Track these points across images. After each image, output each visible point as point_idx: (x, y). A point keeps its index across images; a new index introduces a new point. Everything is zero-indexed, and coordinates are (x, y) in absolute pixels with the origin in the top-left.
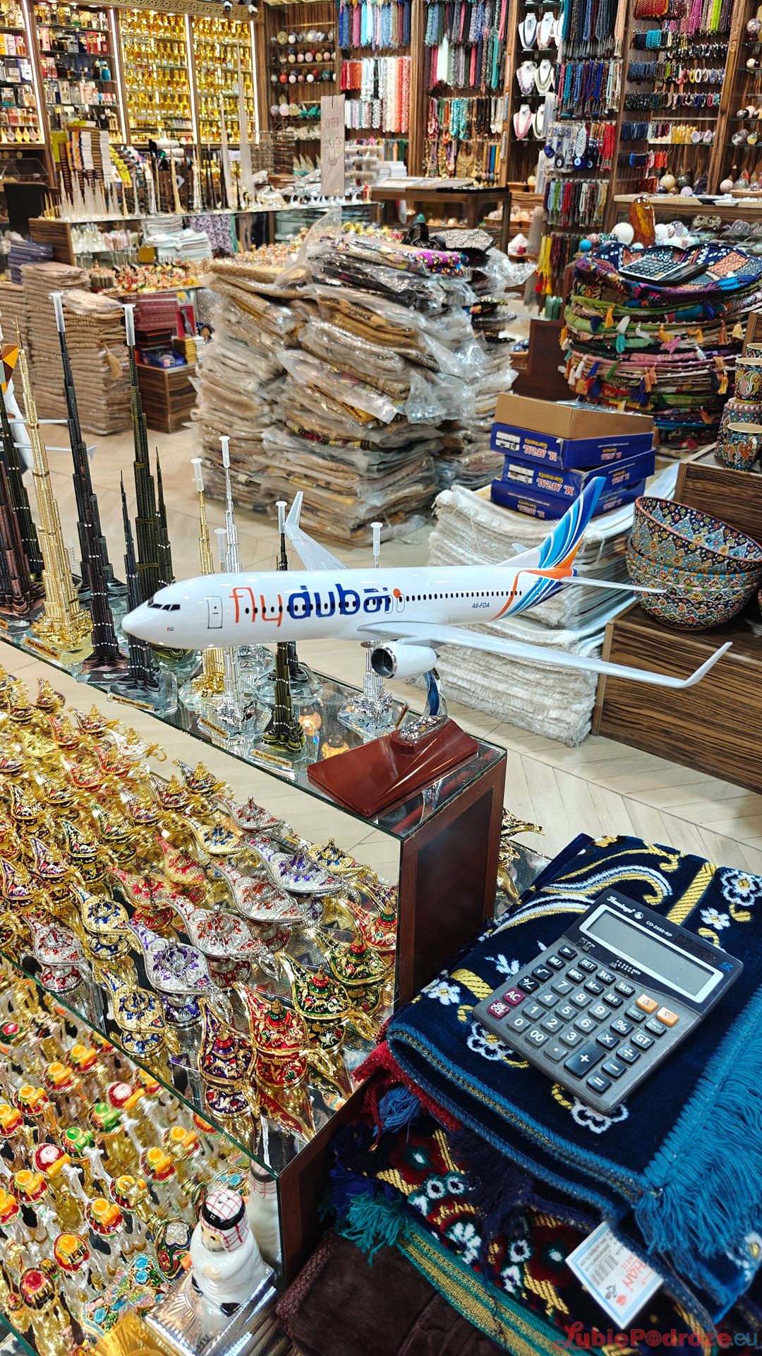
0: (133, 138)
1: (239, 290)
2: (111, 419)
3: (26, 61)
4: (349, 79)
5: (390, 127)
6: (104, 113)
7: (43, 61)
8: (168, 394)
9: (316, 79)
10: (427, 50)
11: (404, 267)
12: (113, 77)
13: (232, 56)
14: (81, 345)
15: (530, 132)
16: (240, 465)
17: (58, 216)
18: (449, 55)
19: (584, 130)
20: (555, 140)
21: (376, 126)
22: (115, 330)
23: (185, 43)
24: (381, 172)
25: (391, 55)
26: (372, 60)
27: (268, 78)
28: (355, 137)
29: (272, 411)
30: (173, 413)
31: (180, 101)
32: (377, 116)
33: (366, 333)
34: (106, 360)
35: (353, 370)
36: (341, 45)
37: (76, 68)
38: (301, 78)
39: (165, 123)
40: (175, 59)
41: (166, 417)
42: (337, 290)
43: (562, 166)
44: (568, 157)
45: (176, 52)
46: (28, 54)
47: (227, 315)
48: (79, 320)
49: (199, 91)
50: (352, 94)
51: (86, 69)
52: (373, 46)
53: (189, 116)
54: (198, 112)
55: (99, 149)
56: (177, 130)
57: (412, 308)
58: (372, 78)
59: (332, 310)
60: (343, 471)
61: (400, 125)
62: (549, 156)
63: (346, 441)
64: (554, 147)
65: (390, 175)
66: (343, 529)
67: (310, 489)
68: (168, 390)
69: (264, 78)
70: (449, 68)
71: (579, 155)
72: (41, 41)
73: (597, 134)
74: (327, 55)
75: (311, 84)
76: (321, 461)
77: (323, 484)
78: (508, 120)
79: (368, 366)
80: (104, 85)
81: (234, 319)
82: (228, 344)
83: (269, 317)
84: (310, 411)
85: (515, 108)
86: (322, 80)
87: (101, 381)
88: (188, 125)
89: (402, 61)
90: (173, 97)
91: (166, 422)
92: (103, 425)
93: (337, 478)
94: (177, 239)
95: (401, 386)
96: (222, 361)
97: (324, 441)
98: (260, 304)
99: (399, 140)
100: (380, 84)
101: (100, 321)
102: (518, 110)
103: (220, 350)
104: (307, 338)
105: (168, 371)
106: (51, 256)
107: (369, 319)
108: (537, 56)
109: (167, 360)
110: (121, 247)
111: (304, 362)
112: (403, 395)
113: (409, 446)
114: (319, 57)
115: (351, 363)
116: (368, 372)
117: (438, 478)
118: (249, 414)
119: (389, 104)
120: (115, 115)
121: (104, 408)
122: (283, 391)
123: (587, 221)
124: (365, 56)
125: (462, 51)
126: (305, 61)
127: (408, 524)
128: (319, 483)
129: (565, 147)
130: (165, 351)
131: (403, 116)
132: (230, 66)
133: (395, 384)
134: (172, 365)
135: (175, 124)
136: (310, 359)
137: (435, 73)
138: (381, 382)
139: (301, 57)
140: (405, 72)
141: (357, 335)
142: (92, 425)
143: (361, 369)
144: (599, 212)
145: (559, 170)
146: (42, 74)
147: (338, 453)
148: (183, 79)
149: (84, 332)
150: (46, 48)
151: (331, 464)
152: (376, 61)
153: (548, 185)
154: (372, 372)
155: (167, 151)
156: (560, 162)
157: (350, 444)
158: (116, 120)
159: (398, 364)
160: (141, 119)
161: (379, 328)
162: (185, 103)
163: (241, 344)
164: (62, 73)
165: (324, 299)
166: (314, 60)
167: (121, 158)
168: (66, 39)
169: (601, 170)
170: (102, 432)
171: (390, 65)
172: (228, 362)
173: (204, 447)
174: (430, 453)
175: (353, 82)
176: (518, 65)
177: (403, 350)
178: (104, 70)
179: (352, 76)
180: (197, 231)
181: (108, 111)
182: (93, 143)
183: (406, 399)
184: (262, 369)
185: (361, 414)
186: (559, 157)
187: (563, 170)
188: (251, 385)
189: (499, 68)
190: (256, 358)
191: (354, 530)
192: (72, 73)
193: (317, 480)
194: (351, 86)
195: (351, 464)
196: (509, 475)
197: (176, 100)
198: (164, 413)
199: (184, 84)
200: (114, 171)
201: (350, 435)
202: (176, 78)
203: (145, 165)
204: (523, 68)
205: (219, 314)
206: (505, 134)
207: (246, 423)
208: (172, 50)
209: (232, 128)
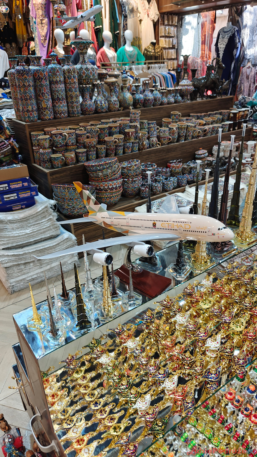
196: (5, 200)
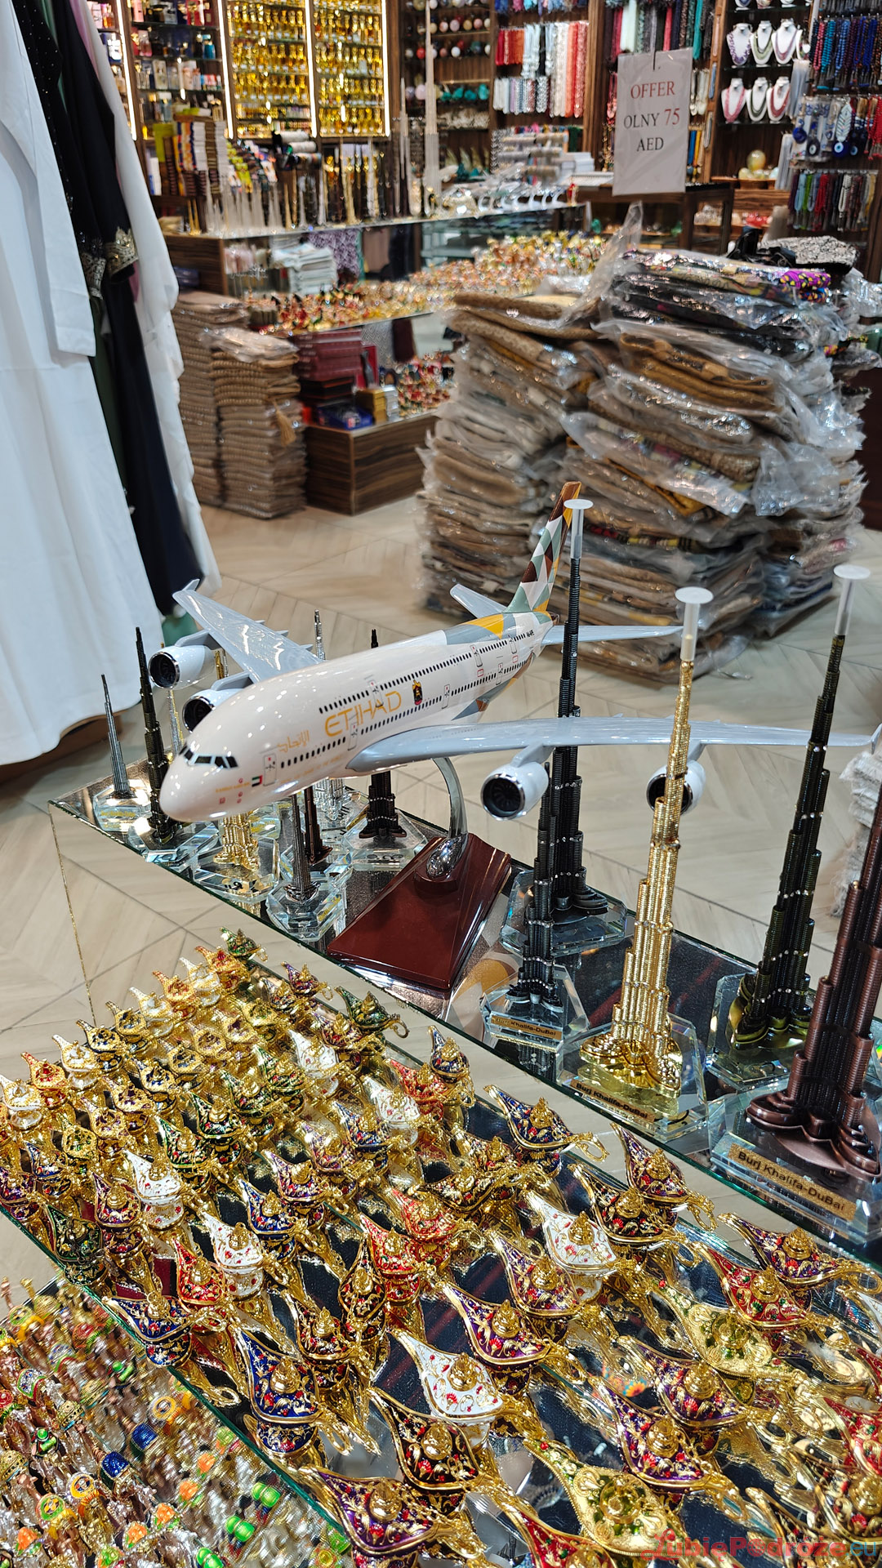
0: (241, 131)
1: (498, 328)
2: (278, 497)
3: (114, 35)
4: (507, 52)
5: (560, 109)
6: (206, 100)
7: (134, 36)
8: (353, 464)
9: (462, 53)
10: (608, 12)
11: (758, 292)
12: (219, 54)
13: (359, 27)
14: (241, 402)
15: (743, 113)
16: (488, 568)
17: (203, 229)
18: (638, 18)
19: (848, 108)
20: (808, 120)
21: (541, 109)
22: (286, 381)
23: (303, 10)
24: (565, 166)
25: (562, 20)
26: (538, 27)
27: (402, 53)
28: (512, 124)
29: (539, 495)
30: (357, 488)
31: (297, 82)
32: (542, 97)
33: (693, 387)
34: (275, 420)
35: (671, 441)
36: (497, 8)
37: (174, 44)
38: (443, 51)
39: (280, 112)
40: (293, 31)
41: (349, 494)
42: (649, 327)
43: (816, 153)
44: (824, 142)
45: (293, 22)
46: (117, 26)
47: (475, 363)
48: (239, 369)
49: (319, 70)
50: (511, 69)
51: (185, 45)
52: (540, 9)
53: (307, 103)
54: (318, 96)
55: (214, 145)
56: (293, 120)
57: (768, 351)
58: (537, 49)
59: (639, 355)
60: (651, 581)
61: (573, 107)
62: (799, 140)
63: (655, 538)
64: (807, 128)
65: (574, 170)
66: (648, 660)
67: (600, 605)
68: (353, 458)
69: (396, 53)
70: (637, 35)
71: (841, 138)
72: (132, 9)
73: (865, 112)
74: (478, 22)
75: (456, 59)
76: (617, 566)
77: (620, 597)
78: (715, 98)
79: (698, 436)
80: (208, 65)
81: (486, 368)
82: (474, 403)
83: (545, 366)
84: (604, 497)
85: (725, 83)
86: (471, 54)
87: (266, 448)
88: (305, 114)
89: (577, 27)
90: (288, 79)
91: (348, 501)
92: (266, 506)
93: (642, 589)
94: (295, 257)
95: (748, 464)
96: (465, 425)
97: (622, 538)
98: (529, 347)
99: (571, 126)
100: (548, 57)
101: (268, 369)
102: (728, 85)
103: (462, 411)
104: (599, 395)
105: (355, 433)
106: (196, 283)
107: (701, 367)
108: (752, 17)
109: (352, 419)
110: (246, 268)
111: (596, 428)
112: (749, 476)
113: (737, 544)
114: (468, 24)
115: (671, 430)
116: (699, 445)
117: (765, 585)
118: (507, 499)
119: (558, 81)
120: (219, 102)
121: (270, 483)
122: (559, 468)
123: (848, 224)
124: (529, 22)
125: (654, 13)
126: (449, 30)
127: (727, 648)
128: (615, 595)
129: (821, 128)
130: (346, 407)
131: (577, 96)
132: (357, 39)
133: (739, 462)
134: (358, 426)
135: (290, 113)
136: (603, 424)
137: (618, 41)
138: (717, 458)
139: (444, 26)
140: (580, 40)
141: (681, 392)
142: (252, 506)
143: (686, 440)
144: (865, 212)
145: (812, 159)
146: (133, 52)
147: (644, 555)
148: (301, 56)
149: (244, 384)
150: (139, 18)
151: (634, 571)
152: (543, 29)
153: (796, 179)
154: (703, 443)
155: (294, 145)
156: (814, 148)
157: (661, 542)
158: (220, 108)
159: (743, 431)
160: (253, 106)
161: (716, 381)
162: (303, 86)
163: (493, 403)
164: (157, 50)
165: (631, 339)
166: (461, 28)
167: (239, 154)
168: (163, 7)
169: (870, 157)
170: (264, 515)
171: (562, 33)
172: (476, 427)
173: (433, 543)
174: (758, 552)
175: (512, 55)
176: (729, 28)
177: (756, 413)
178: (207, 46)
179: (511, 47)
180: (319, 246)
181: (210, 98)
182: (207, 136)
183: (752, 480)
184: (527, 436)
185: (685, 503)
186: (814, 142)
187: (818, 159)
188: (512, 459)
189: (703, 33)
190: (518, 423)
191: (663, 662)
192: (169, 51)
193: (610, 591)
194: (510, 59)
195: (664, 571)
197: (292, 82)
198: (346, 488)
199: (302, 61)
200: (232, 173)
201: (661, 529)
202: (293, 55)
203: (268, 164)
204: (736, 32)
205: (464, 362)
206: (711, 115)
207: (499, 511)
208: (288, 20)
209: (358, 117)
